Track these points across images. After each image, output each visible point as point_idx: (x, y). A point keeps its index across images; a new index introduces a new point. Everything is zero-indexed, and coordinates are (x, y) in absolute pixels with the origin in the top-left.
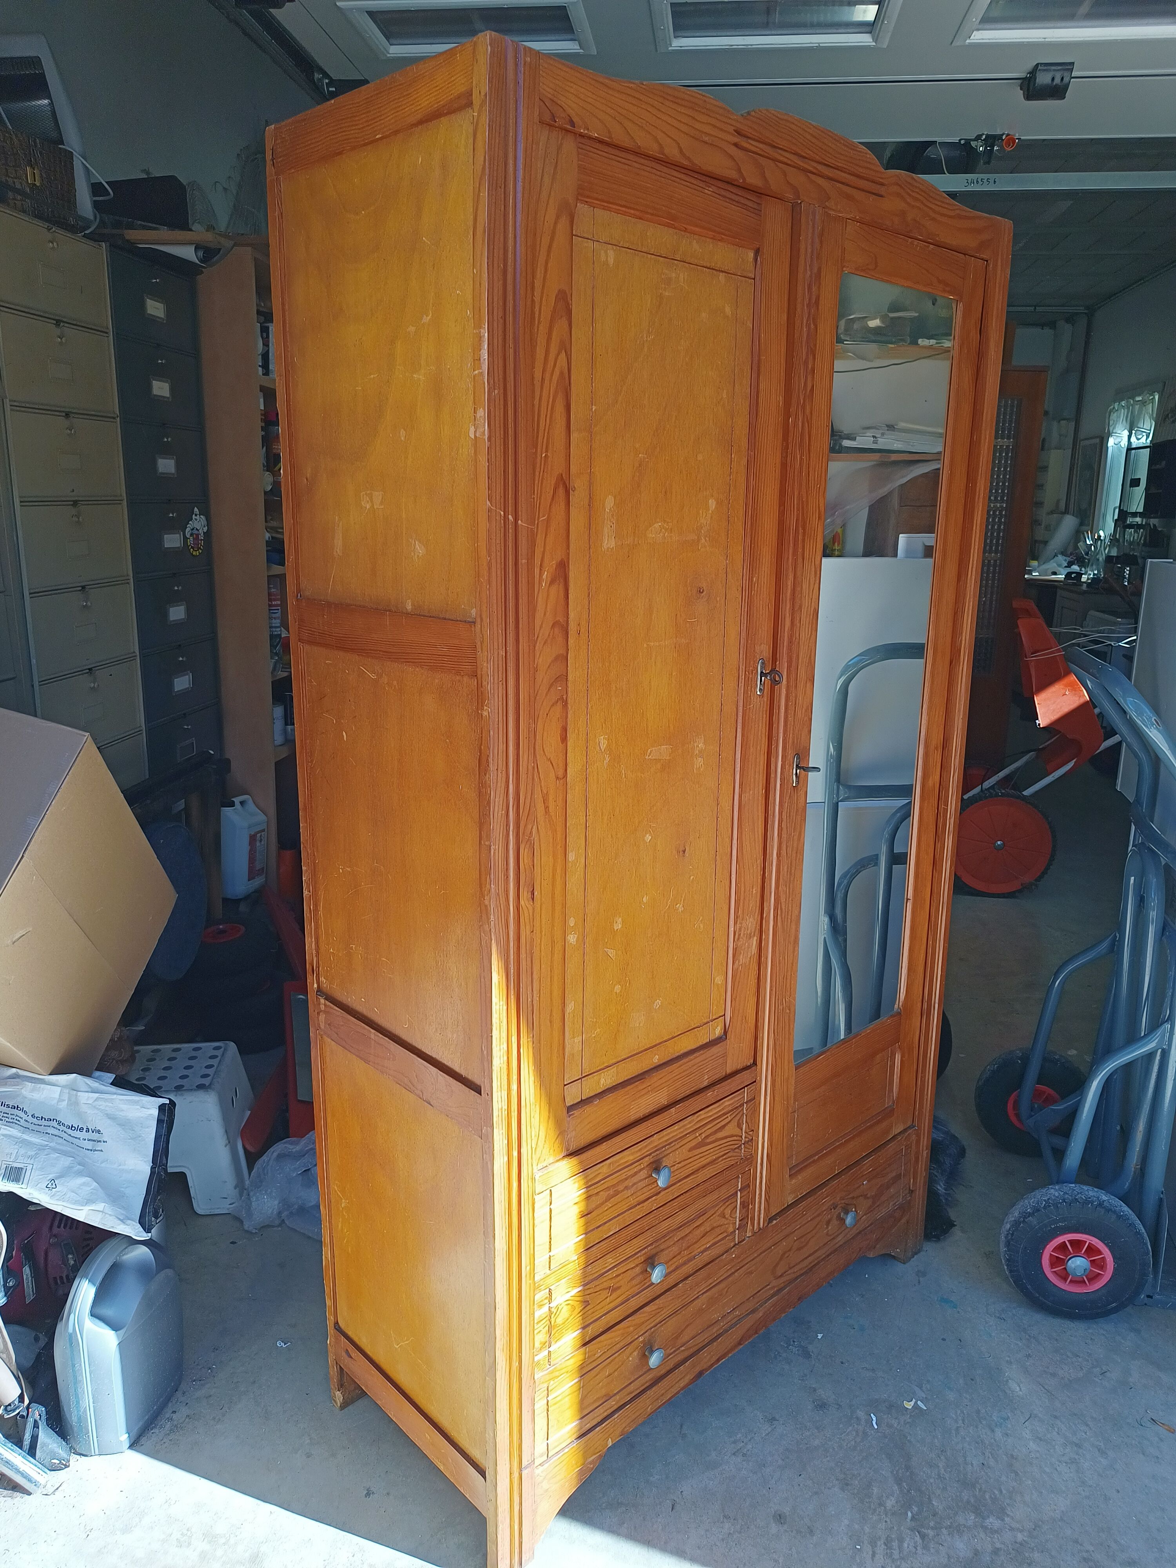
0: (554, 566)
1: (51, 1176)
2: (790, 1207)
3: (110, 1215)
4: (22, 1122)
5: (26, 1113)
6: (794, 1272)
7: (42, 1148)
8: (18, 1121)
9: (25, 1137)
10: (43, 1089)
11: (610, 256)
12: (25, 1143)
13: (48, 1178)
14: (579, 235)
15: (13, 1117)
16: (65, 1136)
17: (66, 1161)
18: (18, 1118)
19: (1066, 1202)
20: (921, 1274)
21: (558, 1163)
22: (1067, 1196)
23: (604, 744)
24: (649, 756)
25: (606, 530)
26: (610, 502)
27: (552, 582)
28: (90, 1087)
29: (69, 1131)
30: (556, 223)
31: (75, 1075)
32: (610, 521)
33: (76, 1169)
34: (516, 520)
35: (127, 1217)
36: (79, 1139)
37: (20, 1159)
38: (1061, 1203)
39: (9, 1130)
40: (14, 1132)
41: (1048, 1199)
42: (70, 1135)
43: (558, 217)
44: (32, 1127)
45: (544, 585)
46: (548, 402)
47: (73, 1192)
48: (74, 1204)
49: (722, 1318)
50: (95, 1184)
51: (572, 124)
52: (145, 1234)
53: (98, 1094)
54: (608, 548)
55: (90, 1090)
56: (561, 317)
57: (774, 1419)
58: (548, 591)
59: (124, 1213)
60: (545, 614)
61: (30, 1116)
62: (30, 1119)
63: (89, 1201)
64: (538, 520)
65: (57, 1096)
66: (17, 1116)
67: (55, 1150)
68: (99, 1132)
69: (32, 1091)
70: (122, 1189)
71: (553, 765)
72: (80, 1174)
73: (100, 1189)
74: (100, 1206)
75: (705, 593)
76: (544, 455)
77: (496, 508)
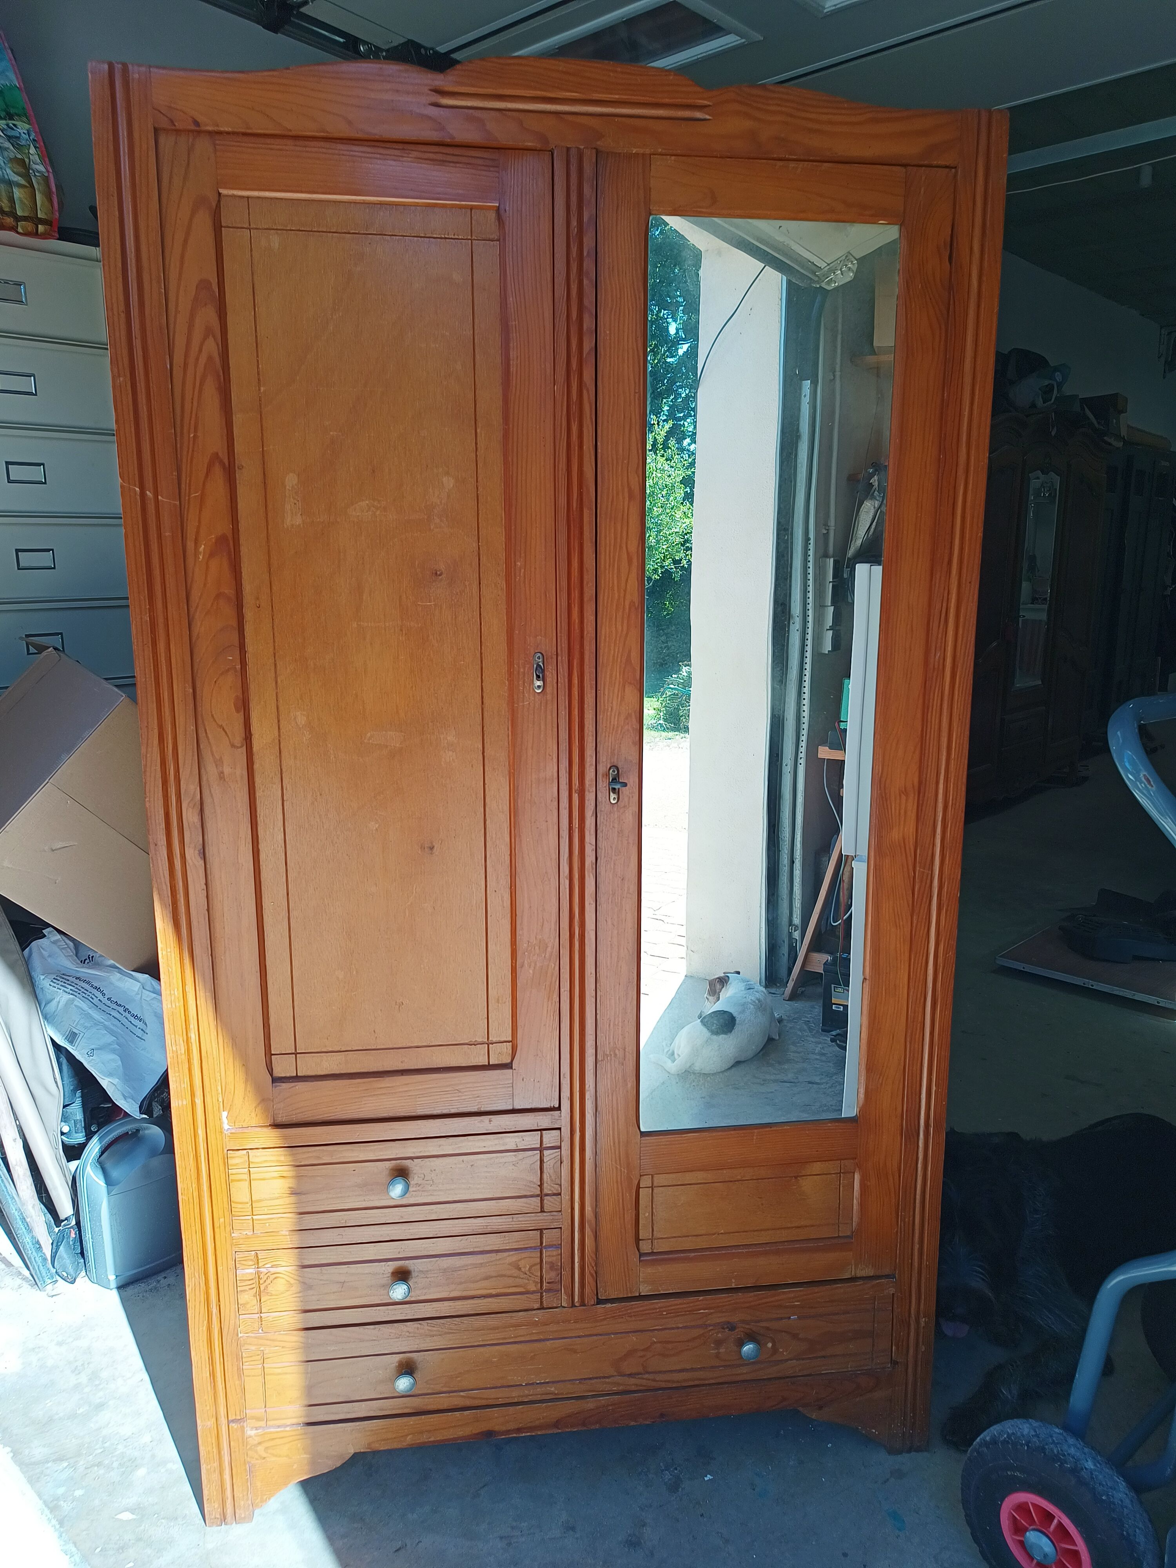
0: (214, 540)
1: (93, 1047)
2: (640, 1298)
3: (118, 1090)
4: (95, 1001)
5: (104, 995)
6: (654, 1380)
7: (97, 1023)
8: (92, 998)
9: (90, 1011)
10: (126, 981)
11: (275, 241)
12: (88, 1016)
13: (91, 1047)
14: (230, 225)
15: (90, 994)
16: (124, 1021)
17: (110, 1039)
18: (93, 996)
19: (1028, 1446)
20: (899, 1474)
21: (259, 1129)
22: (1035, 1439)
23: (302, 720)
24: (369, 740)
25: (288, 507)
26: (291, 480)
27: (212, 555)
28: (154, 988)
29: (132, 1019)
30: (191, 220)
31: (147, 975)
32: (294, 498)
33: (113, 1046)
34: (156, 495)
35: (132, 1096)
36: (136, 1026)
37: (79, 1027)
38: (1022, 1445)
39: (80, 1003)
40: (84, 1005)
41: (1013, 1434)
42: (131, 1022)
43: (193, 213)
44: (104, 1008)
45: (201, 557)
46: (194, 384)
47: (103, 1063)
48: (100, 1073)
49: (526, 1385)
50: (120, 1062)
51: (197, 123)
52: (138, 1114)
53: (155, 995)
54: (292, 525)
55: (152, 990)
56: (206, 304)
57: (573, 1529)
58: (207, 563)
59: (132, 1092)
60: (205, 585)
61: (106, 998)
62: (105, 1000)
63: (110, 1075)
64: (189, 496)
65: (136, 989)
66: (93, 994)
67: (106, 1028)
68: (146, 1024)
69: (119, 979)
70: (144, 1075)
71: (226, 733)
72: (114, 1051)
73: (121, 1068)
74: (116, 1081)
75: (444, 576)
76: (192, 435)
77: (129, 484)
